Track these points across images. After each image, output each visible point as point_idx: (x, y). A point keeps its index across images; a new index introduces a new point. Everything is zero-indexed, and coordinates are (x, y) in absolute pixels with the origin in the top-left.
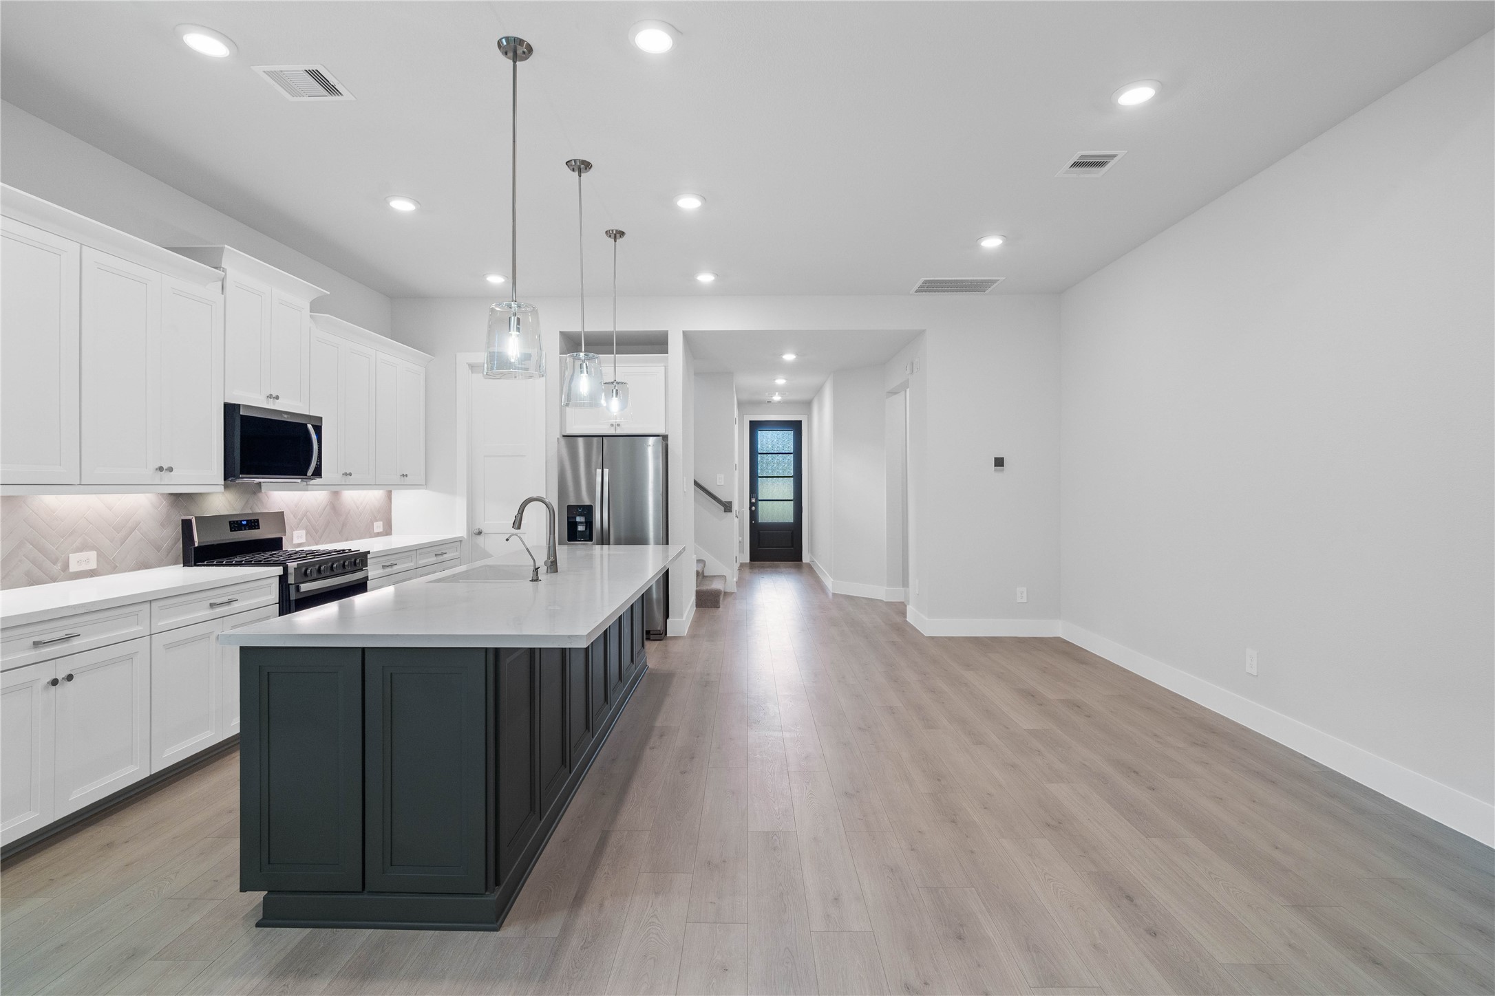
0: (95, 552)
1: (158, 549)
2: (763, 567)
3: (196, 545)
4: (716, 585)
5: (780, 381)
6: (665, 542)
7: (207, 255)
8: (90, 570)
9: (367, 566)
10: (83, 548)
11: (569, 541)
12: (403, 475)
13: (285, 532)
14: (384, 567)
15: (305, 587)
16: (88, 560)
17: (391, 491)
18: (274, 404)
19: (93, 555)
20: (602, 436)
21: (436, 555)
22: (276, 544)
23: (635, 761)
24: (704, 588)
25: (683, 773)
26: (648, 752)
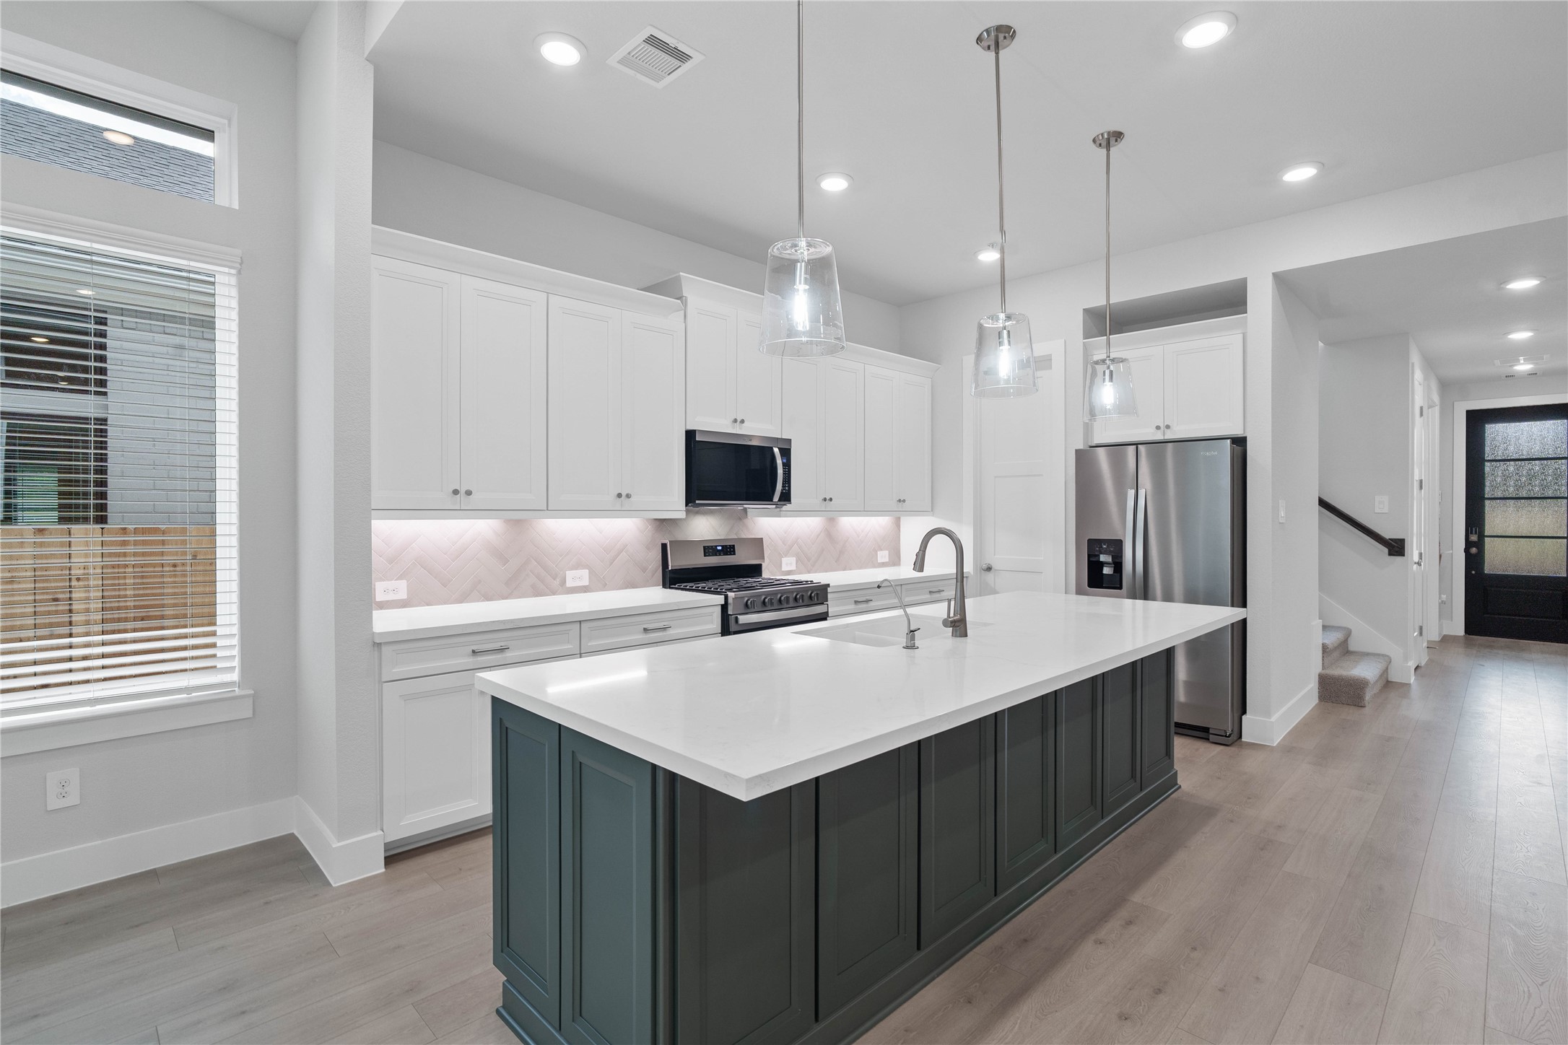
0: (587, 571)
1: (644, 570)
2: (1491, 647)
3: (670, 569)
4: (1366, 671)
5: (1521, 336)
6: (1238, 598)
7: (667, 287)
8: (584, 586)
9: (827, 601)
10: (578, 566)
11: (1090, 585)
12: (900, 501)
13: (764, 559)
14: (856, 602)
15: (743, 619)
16: (582, 576)
17: (899, 518)
18: (740, 429)
19: (585, 573)
20: (1137, 444)
21: (930, 592)
22: (755, 570)
23: (1058, 957)
24: (1336, 672)
25: (1124, 1017)
26: (1088, 947)
